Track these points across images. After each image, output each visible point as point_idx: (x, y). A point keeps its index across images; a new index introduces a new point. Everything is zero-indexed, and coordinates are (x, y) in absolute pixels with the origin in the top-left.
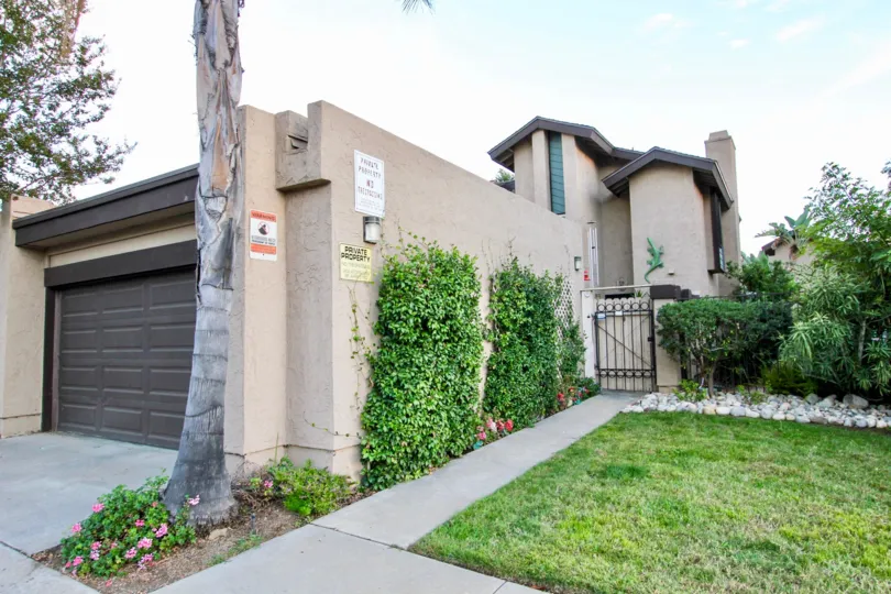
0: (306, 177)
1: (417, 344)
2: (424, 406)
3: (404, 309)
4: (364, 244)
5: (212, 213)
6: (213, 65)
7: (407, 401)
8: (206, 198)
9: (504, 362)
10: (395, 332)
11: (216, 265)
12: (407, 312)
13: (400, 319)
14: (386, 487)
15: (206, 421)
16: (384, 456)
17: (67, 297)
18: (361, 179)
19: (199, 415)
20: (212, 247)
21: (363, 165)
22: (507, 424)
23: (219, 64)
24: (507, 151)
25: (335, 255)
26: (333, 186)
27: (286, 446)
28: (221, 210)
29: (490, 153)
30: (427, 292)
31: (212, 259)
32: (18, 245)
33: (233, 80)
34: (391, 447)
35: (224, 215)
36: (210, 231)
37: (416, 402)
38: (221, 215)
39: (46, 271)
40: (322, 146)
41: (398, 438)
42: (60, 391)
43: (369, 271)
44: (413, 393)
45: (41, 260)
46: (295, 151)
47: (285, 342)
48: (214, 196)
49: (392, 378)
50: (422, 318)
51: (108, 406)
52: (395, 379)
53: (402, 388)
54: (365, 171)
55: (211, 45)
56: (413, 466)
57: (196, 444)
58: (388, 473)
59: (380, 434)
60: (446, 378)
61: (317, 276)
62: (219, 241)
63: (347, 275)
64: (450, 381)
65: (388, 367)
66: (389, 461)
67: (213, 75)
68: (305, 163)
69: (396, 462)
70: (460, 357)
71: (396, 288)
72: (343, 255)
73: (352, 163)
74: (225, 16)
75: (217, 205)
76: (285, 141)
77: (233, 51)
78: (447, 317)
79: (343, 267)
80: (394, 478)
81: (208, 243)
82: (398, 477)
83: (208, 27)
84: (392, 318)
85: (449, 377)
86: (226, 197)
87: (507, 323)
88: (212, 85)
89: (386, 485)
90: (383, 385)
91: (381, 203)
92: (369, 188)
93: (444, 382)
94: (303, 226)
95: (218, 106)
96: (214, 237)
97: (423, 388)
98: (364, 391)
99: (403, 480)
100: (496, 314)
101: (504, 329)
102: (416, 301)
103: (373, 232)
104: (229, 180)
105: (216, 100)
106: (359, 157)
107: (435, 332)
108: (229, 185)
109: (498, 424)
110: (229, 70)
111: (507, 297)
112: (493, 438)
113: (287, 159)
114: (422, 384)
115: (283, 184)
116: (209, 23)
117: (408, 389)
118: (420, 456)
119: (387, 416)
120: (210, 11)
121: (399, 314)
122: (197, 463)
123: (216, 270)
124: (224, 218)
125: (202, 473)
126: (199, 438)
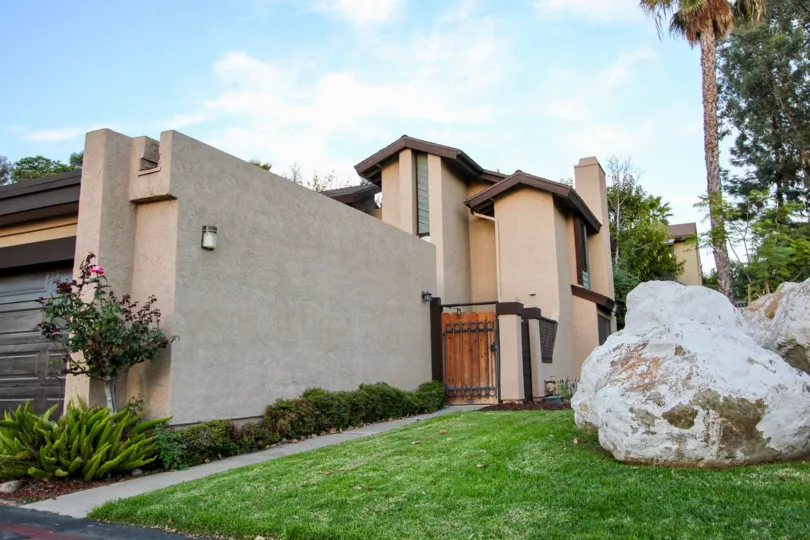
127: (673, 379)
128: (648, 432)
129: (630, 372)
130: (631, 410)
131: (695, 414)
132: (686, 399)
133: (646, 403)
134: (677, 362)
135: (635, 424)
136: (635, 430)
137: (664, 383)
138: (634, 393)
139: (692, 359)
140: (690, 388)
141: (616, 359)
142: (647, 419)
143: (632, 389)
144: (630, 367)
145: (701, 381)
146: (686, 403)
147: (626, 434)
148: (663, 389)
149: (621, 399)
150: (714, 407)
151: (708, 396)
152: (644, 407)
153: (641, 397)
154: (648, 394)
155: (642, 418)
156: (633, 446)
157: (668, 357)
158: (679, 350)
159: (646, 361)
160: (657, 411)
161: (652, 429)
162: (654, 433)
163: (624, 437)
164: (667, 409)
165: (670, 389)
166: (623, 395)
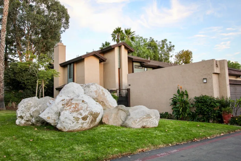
127: (84, 108)
128: (77, 123)
129: (70, 107)
130: (74, 117)
131: (88, 116)
132: (87, 113)
133: (78, 115)
134: (83, 104)
135: (74, 121)
136: (73, 122)
137: (82, 110)
138: (74, 113)
139: (86, 103)
140: (88, 111)
141: (64, 103)
142: (77, 119)
143: (73, 112)
144: (69, 106)
145: (90, 109)
146: (87, 114)
147: (70, 124)
148: (81, 111)
149: (71, 114)
150: (92, 115)
151: (91, 112)
152: (77, 116)
153: (76, 114)
154: (78, 113)
155: (76, 119)
156: (71, 127)
157: (80, 103)
158: (83, 101)
159: (74, 104)
160: (80, 117)
161: (78, 122)
162: (78, 123)
163: (69, 125)
164: (83, 116)
165: (84, 111)
166: (71, 113)
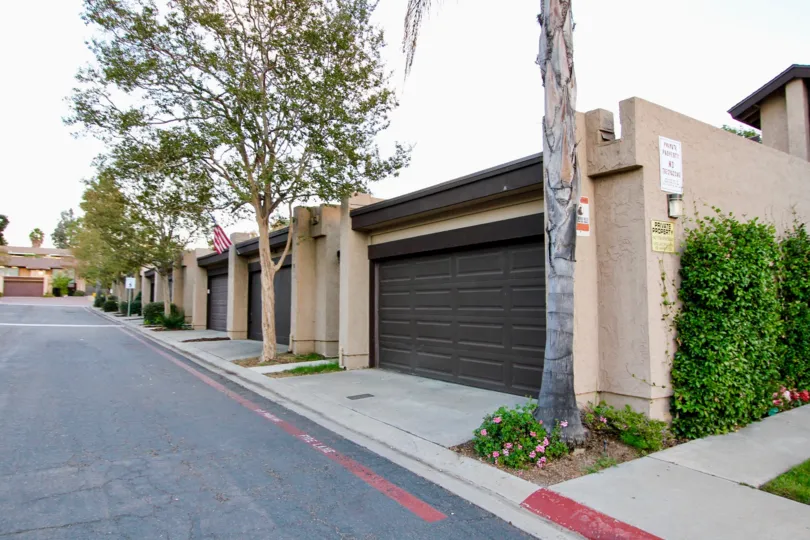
0: (620, 164)
1: (725, 310)
2: (733, 368)
3: (713, 277)
4: (668, 219)
5: (561, 201)
6: (559, 84)
7: (718, 361)
8: (555, 190)
9: (795, 331)
10: (703, 298)
11: (566, 242)
12: (715, 280)
13: (707, 287)
14: (698, 437)
15: (564, 364)
16: (698, 409)
17: (384, 267)
18: (664, 160)
19: (559, 358)
20: (562, 228)
21: (667, 149)
22: (802, 394)
23: (563, 82)
24: (752, 107)
25: (648, 230)
26: (644, 170)
27: (599, 392)
28: (567, 198)
29: (730, 112)
30: (733, 262)
31: (563, 237)
32: (354, 229)
33: (571, 91)
34: (703, 401)
35: (571, 202)
36: (561, 215)
37: (727, 363)
38: (568, 202)
39: (370, 247)
40: (637, 136)
41: (712, 394)
42: (380, 339)
43: (673, 243)
44: (723, 354)
45: (366, 239)
46: (607, 142)
47: (597, 305)
48: (563, 187)
49: (701, 339)
50: (729, 286)
51: (420, 351)
52: (704, 341)
53: (713, 349)
54: (666, 153)
55: (557, 68)
56: (721, 421)
57: (558, 381)
58: (700, 424)
59: (692, 388)
60: (749, 343)
61: (629, 248)
62: (567, 223)
63: (657, 248)
64: (753, 346)
65: (695, 330)
66: (702, 413)
67: (558, 92)
68: (618, 152)
69: (707, 415)
70: (762, 324)
71: (702, 258)
72: (655, 230)
73: (657, 148)
74: (566, 43)
75: (564, 195)
76: (597, 134)
77: (571, 70)
78: (751, 285)
79: (654, 241)
80: (705, 429)
81: (559, 225)
82: (709, 429)
83: (553, 54)
84: (699, 285)
85: (753, 342)
86: (571, 188)
87: (796, 291)
88: (559, 101)
89: (698, 435)
90: (692, 346)
91: (679, 181)
92: (670, 169)
93: (747, 346)
94: (613, 206)
95: (563, 117)
96: (564, 220)
97: (731, 351)
98: (672, 349)
99: (714, 433)
100: (781, 281)
101: (791, 297)
102: (724, 270)
103: (676, 209)
104: (572, 173)
105: (561, 112)
106: (663, 141)
107: (738, 299)
108: (572, 179)
109: (792, 393)
110: (569, 85)
111: (796, 265)
112: (788, 406)
113: (599, 150)
114: (730, 348)
115: (596, 172)
116: (554, 50)
117: (717, 351)
118: (727, 413)
119: (698, 373)
120: (555, 41)
121: (706, 282)
122: (560, 395)
123: (565, 246)
124: (570, 205)
125: (564, 404)
126: (560, 377)
